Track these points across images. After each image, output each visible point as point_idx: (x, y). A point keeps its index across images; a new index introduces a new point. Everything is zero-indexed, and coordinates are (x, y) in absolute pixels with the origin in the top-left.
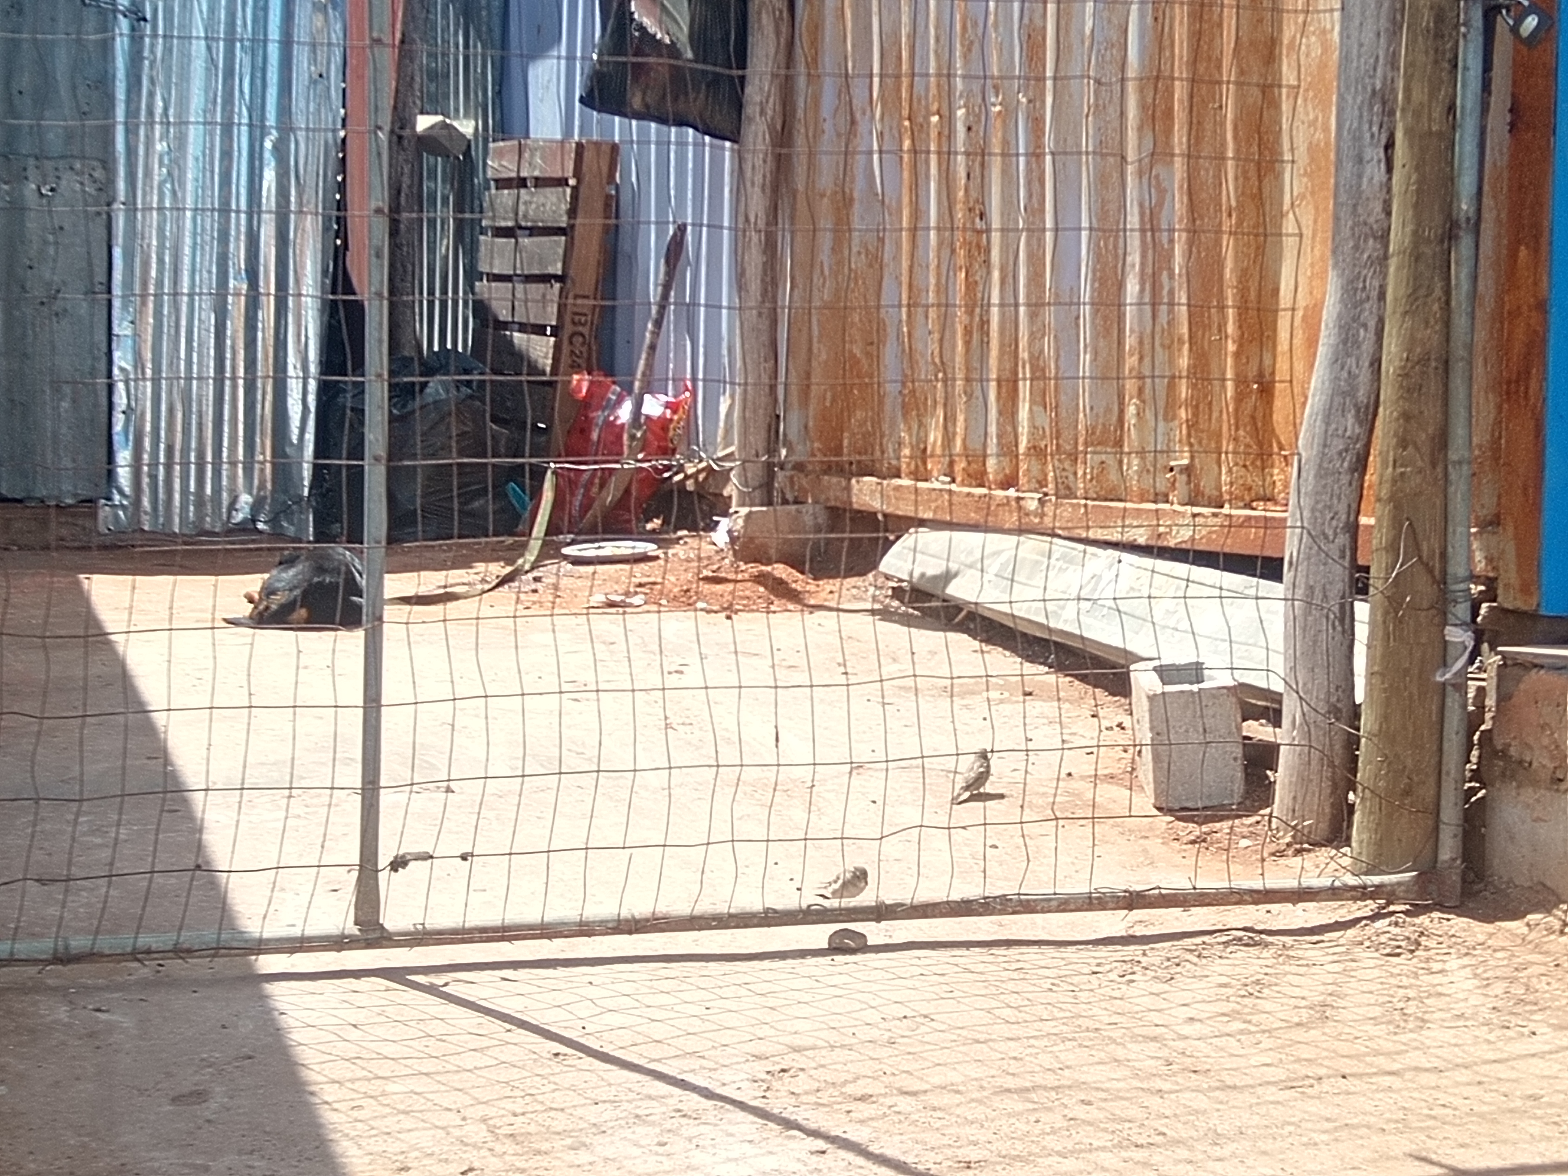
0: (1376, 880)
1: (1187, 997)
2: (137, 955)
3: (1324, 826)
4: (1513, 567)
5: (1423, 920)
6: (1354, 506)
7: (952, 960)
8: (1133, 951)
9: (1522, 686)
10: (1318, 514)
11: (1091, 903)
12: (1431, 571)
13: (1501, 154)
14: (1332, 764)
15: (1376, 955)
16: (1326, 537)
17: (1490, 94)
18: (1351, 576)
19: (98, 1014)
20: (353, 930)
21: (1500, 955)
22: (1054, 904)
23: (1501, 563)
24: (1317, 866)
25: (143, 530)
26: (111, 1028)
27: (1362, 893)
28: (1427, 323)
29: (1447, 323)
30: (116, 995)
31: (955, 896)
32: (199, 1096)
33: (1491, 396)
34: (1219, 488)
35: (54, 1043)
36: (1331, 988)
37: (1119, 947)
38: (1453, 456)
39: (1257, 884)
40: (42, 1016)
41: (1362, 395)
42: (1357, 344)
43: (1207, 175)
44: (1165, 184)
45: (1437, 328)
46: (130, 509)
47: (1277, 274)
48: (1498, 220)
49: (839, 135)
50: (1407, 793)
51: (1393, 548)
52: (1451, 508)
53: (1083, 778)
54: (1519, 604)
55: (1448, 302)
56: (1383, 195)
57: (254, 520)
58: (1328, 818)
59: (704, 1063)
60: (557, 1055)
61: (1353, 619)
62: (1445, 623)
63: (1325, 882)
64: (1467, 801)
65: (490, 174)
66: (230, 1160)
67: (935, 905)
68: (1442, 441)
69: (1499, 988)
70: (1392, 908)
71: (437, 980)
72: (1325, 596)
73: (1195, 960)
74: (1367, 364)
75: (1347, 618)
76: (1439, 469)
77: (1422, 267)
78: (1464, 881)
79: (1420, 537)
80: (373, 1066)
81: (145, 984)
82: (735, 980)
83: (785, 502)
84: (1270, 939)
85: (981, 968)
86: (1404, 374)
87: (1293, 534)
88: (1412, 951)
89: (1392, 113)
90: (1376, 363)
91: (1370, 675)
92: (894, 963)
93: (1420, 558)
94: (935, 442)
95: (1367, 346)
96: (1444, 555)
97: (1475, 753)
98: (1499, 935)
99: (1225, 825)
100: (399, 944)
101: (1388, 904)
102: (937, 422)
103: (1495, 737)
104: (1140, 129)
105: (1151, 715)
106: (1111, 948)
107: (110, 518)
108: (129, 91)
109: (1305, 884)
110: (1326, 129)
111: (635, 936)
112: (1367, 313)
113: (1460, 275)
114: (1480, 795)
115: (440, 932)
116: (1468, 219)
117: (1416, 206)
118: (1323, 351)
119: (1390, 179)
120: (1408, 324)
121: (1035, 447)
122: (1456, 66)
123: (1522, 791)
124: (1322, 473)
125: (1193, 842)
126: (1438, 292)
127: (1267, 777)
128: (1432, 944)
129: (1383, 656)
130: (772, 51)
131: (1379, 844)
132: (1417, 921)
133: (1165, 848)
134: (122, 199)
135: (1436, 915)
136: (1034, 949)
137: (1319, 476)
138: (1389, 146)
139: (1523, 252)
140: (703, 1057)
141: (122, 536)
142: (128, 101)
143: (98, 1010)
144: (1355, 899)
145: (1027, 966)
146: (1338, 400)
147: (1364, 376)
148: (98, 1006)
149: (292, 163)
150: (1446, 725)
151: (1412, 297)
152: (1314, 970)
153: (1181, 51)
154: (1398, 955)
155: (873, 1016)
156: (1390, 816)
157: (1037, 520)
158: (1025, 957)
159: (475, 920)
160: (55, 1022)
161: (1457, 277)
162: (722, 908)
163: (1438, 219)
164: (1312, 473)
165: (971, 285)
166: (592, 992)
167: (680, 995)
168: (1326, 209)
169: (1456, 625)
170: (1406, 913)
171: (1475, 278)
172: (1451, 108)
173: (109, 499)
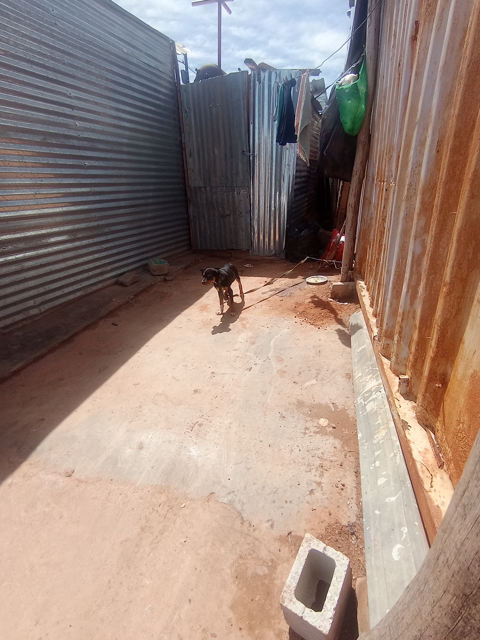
57: (276, 254)
104: (419, 214)
134: (252, 194)
173: (251, 249)
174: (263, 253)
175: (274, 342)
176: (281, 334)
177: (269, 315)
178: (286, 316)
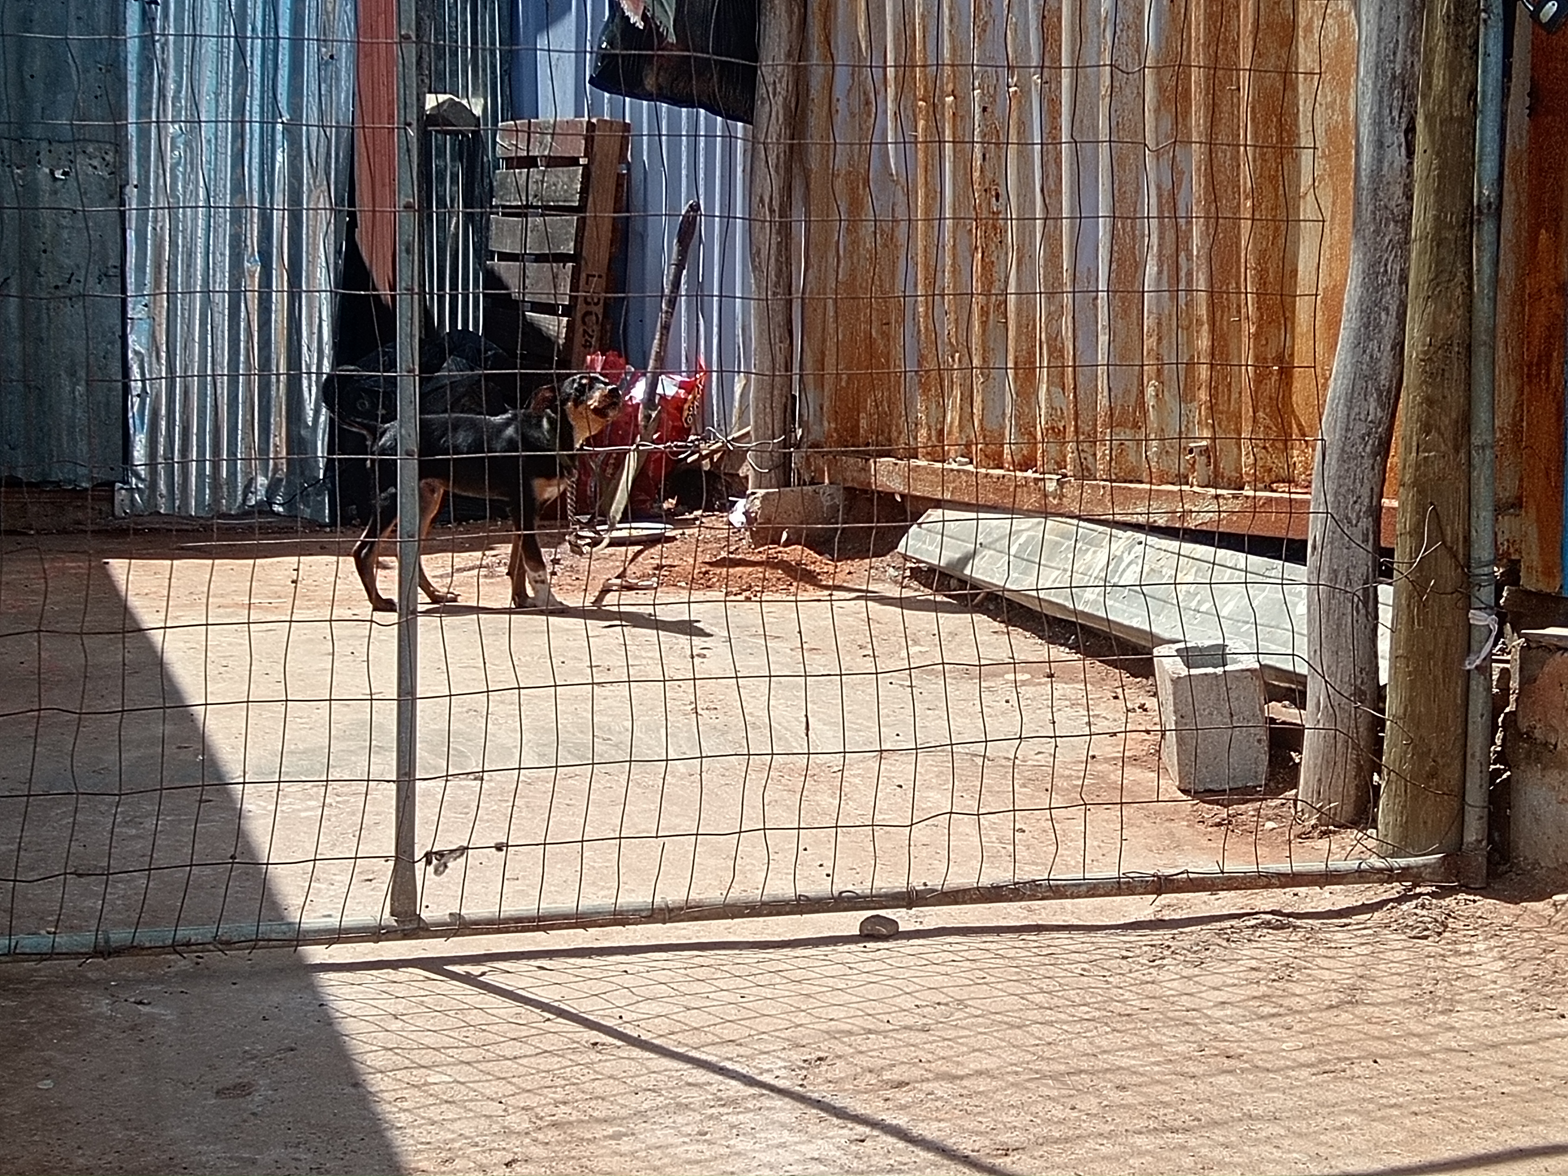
0: (1403, 862)
1: (1217, 980)
2: (177, 947)
3: (1349, 808)
4: (1535, 549)
5: (1449, 902)
6: (1376, 490)
7: (983, 946)
8: (1162, 935)
9: (1546, 669)
10: (1341, 498)
11: (1119, 888)
12: (1455, 556)
13: (1521, 137)
14: (1356, 747)
15: (1403, 937)
16: (1350, 522)
17: (1510, 80)
18: (1374, 560)
19: (140, 1007)
20: (388, 919)
21: (1526, 935)
22: (1084, 888)
23: (1523, 546)
24: (1343, 848)
25: (159, 513)
26: (153, 1020)
27: (1388, 876)
28: (1449, 308)
29: (1470, 308)
30: (155, 988)
31: (985, 882)
32: (243, 1089)
33: (1511, 378)
34: (1239, 469)
35: (97, 1036)
36: (1360, 971)
37: (1148, 932)
38: (1476, 441)
39: (1284, 867)
40: (84, 1010)
41: (1383, 379)
42: (1379, 328)
43: (1223, 156)
44: (1182, 166)
45: (1459, 313)
46: (147, 492)
47: (1296, 255)
48: (1518, 203)
49: (853, 115)
50: (1432, 775)
51: (1416, 532)
52: (1474, 492)
53: (1107, 760)
54: (1542, 587)
55: (1470, 287)
56: (1403, 180)
57: (270, 503)
58: (1353, 799)
59: (742, 1050)
60: (595, 1044)
61: (1376, 602)
62: (1469, 607)
63: (1353, 864)
64: (1492, 782)
65: (499, 152)
66: (279, 1152)
67: (965, 891)
68: (1465, 423)
69: (1527, 969)
70: (1418, 890)
71: (475, 970)
72: (1349, 579)
73: (1225, 944)
74: (1389, 348)
75: (1371, 602)
76: (1462, 455)
77: (1444, 252)
78: (1489, 861)
79: (1444, 521)
80: (415, 1056)
81: (185, 976)
82: (767, 966)
83: (802, 483)
84: (1298, 922)
85: (1012, 953)
86: (1427, 359)
87: (1316, 519)
88: (1439, 934)
89: (1412, 98)
90: (1399, 347)
91: (1394, 658)
92: (926, 950)
93: (1444, 543)
94: (952, 423)
95: (1389, 330)
96: (1467, 539)
97: (1499, 735)
98: (1525, 916)
99: (1250, 807)
100: (435, 935)
101: (1415, 886)
102: (954, 403)
103: (1520, 719)
104: (1157, 110)
105: (1175, 699)
106: (1140, 932)
107: (127, 502)
108: (140, 74)
109: (1331, 867)
110: (1344, 112)
111: (668, 925)
112: (1389, 297)
113: (1482, 261)
114: (1504, 776)
115: (476, 923)
116: (1490, 204)
117: (1437, 192)
118: (1345, 335)
119: (1411, 163)
120: (1431, 308)
121: (1053, 428)
122: (1476, 52)
123: (1548, 773)
124: (1345, 457)
125: (1219, 825)
126: (1460, 277)
127: (1292, 759)
128: (1460, 925)
129: (1408, 640)
130: (785, 30)
131: (1405, 826)
132: (1444, 903)
133: (1191, 830)
134: (135, 183)
135: (1461, 896)
136: (1064, 935)
137: (1342, 460)
138: (1410, 130)
139: (1543, 234)
140: (741, 1045)
141: (140, 520)
142: (140, 84)
143: (141, 1003)
144: (1382, 882)
145: (1059, 951)
146: (1361, 383)
147: (1386, 359)
148: (139, 998)
149: (304, 145)
150: (1471, 708)
151: (1435, 282)
152: (1342, 953)
153: (1198, 33)
154: (1426, 937)
155: (908, 1002)
156: (1415, 798)
157: (1056, 502)
158: (1056, 942)
159: (510, 909)
160: (98, 1015)
161: (1479, 263)
162: (755, 896)
163: (1460, 205)
164: (1335, 456)
165: (988, 266)
166: (628, 980)
167: (715, 983)
168: (1345, 191)
169: (1480, 609)
170: (1433, 895)
171: (1497, 263)
172: (1472, 93)
173: (125, 482)
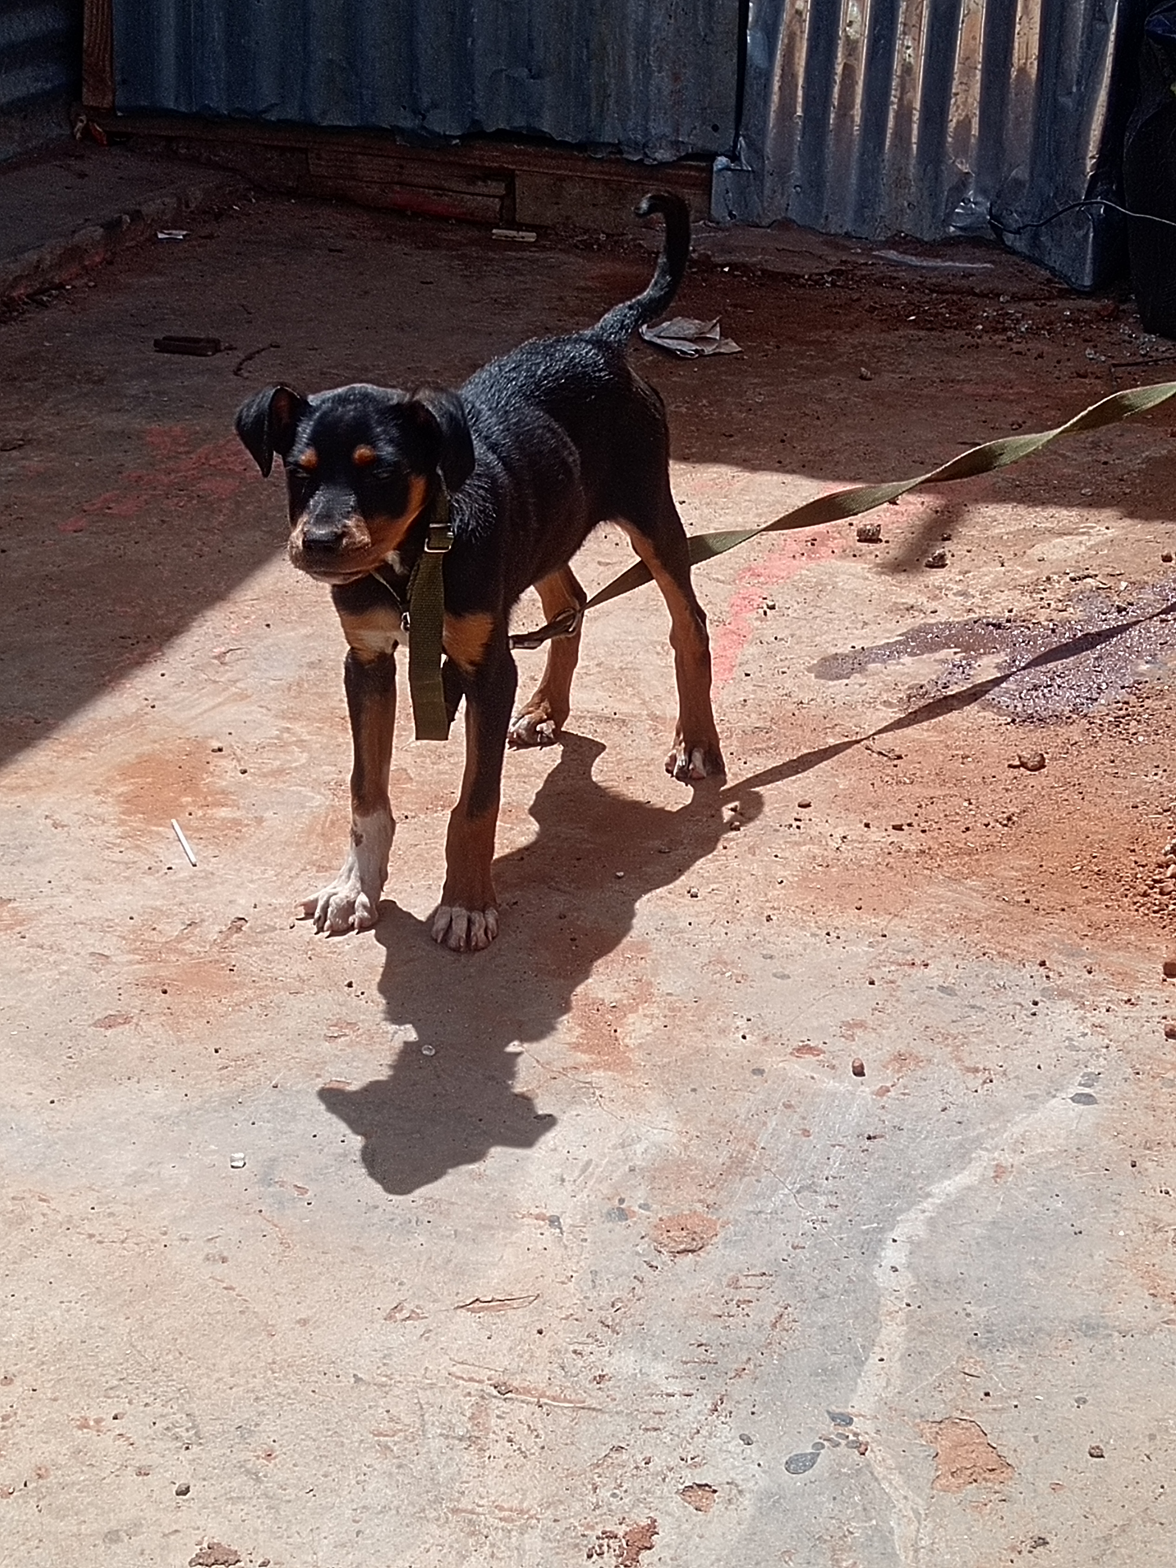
57: (996, 226)
107: (734, 195)
173: (734, 157)
174: (861, 206)
175: (915, 1246)
176: (1007, 1158)
177: (882, 922)
178: (1073, 953)
